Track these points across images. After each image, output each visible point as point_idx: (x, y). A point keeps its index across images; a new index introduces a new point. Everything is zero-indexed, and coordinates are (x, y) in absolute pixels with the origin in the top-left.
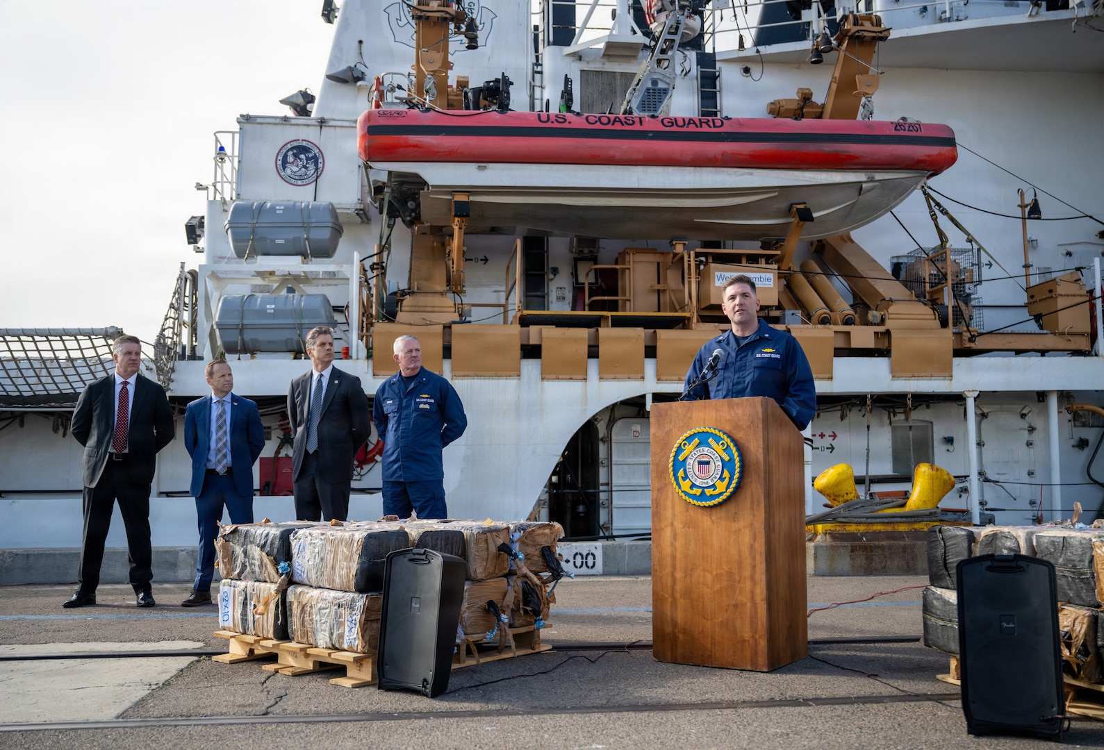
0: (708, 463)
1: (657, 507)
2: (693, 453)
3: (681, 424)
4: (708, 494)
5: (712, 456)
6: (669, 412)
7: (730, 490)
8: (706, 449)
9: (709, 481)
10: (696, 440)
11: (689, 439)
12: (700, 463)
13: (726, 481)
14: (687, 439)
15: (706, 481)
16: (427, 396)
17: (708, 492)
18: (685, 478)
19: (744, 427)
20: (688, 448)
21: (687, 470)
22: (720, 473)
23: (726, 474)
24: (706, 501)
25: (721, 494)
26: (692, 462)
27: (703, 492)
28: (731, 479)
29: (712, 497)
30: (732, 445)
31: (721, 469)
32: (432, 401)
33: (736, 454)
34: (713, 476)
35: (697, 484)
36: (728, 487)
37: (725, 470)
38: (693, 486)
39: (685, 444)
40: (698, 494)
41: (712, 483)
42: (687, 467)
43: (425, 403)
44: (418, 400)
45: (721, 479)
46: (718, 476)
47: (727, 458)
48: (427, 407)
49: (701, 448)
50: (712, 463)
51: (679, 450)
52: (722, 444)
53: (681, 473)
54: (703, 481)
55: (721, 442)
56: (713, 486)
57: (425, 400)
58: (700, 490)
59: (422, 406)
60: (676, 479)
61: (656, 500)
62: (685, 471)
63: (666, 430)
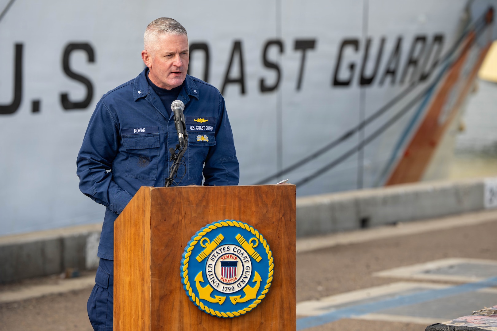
0: (234, 264)
1: (159, 321)
2: (215, 252)
3: (194, 215)
4: (234, 302)
5: (240, 256)
6: (178, 199)
7: (262, 297)
8: (232, 247)
9: (235, 286)
10: (221, 237)
11: (211, 235)
12: (224, 264)
13: (258, 285)
14: (207, 234)
15: (231, 286)
16: (203, 120)
17: (234, 300)
18: (203, 284)
19: (274, 220)
20: (209, 247)
21: (208, 273)
22: (249, 277)
23: (257, 278)
24: (231, 311)
25: (250, 301)
26: (213, 264)
27: (227, 301)
28: (263, 283)
29: (240, 306)
30: (265, 243)
31: (250, 271)
32: (210, 129)
33: (270, 254)
34: (241, 280)
35: (220, 289)
36: (258, 293)
37: (256, 273)
38: (215, 292)
39: (205, 241)
40: (221, 303)
41: (239, 289)
42: (208, 269)
43: (203, 133)
44: (192, 128)
45: (251, 283)
46: (247, 280)
47: (259, 259)
48: (206, 139)
49: (226, 246)
50: (240, 265)
51: (198, 249)
52: (254, 241)
53: (199, 277)
54: (228, 286)
55: (250, 240)
56: (241, 293)
57: (201, 128)
58: (223, 298)
59: (199, 138)
60: (193, 285)
61: (158, 310)
62: (204, 275)
63: (173, 223)
